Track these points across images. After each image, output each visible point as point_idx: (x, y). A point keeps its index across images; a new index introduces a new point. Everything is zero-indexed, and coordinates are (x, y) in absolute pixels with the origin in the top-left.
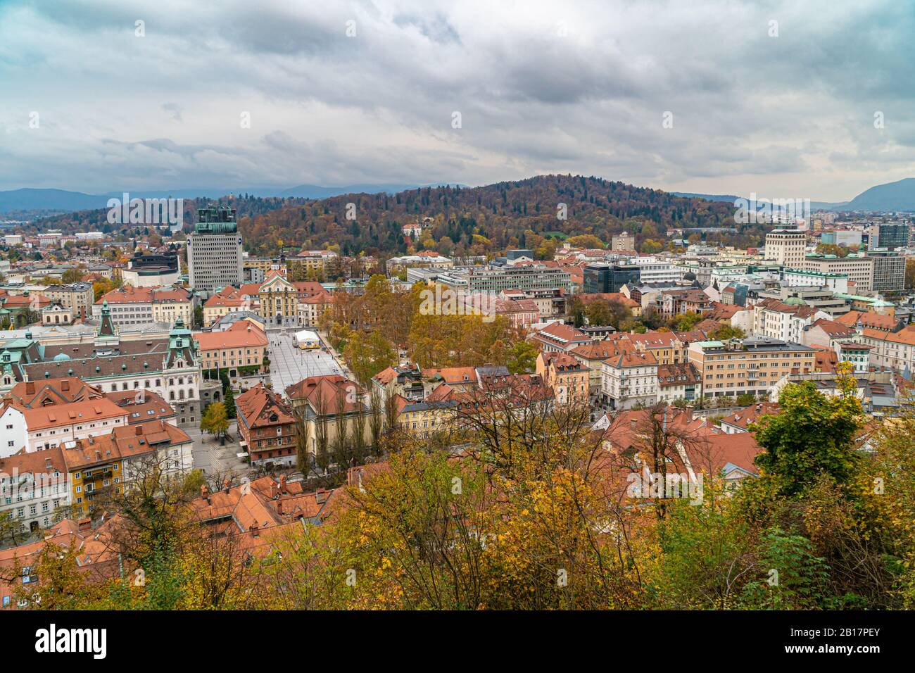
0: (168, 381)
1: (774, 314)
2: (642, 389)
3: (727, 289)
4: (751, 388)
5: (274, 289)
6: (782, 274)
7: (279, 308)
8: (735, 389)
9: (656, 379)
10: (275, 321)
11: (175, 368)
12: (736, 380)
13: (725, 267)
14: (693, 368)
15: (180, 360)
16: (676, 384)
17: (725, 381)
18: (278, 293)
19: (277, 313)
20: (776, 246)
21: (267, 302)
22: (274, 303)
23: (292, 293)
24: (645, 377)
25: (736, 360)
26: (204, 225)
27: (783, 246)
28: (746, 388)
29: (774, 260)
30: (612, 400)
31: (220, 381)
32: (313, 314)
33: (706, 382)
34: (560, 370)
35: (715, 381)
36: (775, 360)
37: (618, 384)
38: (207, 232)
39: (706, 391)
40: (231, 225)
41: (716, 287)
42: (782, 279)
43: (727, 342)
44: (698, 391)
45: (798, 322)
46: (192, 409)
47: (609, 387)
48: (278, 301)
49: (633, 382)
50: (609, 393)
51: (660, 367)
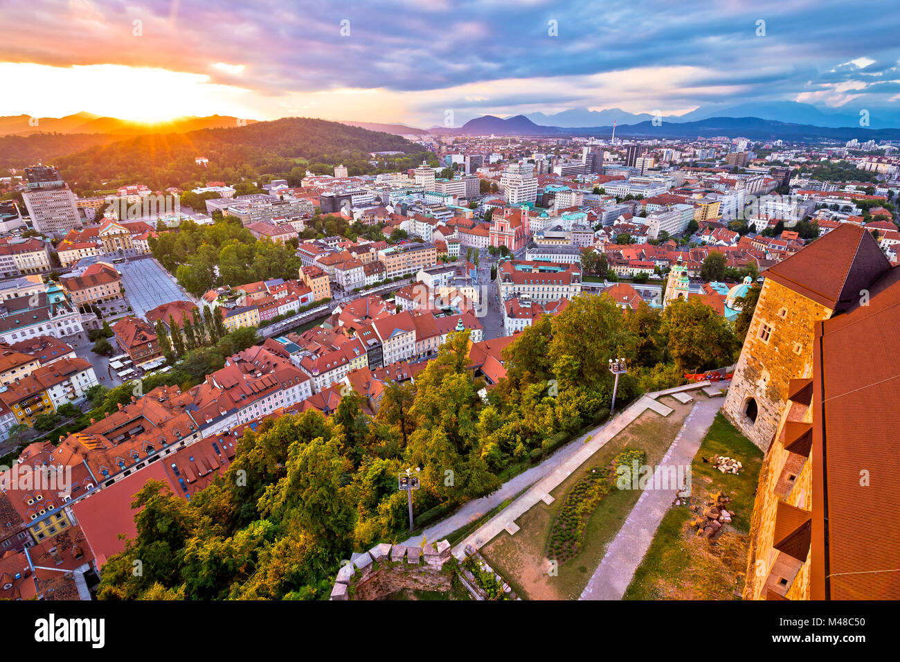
0: (56, 324)
1: (420, 223)
2: (357, 279)
3: (397, 205)
4: (409, 269)
5: (112, 233)
6: (424, 195)
7: (119, 245)
8: (402, 271)
9: (363, 273)
10: (117, 255)
11: (59, 315)
12: (402, 266)
13: (396, 190)
14: (381, 263)
15: (62, 310)
16: (373, 273)
17: (397, 267)
18: (115, 235)
19: (118, 248)
20: (421, 177)
21: (109, 243)
22: (115, 243)
23: (126, 234)
24: (358, 272)
25: (401, 256)
26: (35, 184)
27: (424, 177)
28: (407, 270)
29: (420, 184)
30: (343, 286)
31: (94, 313)
32: (146, 246)
33: (388, 270)
34: (313, 277)
35: (392, 268)
36: (419, 254)
37: (344, 278)
38: (39, 189)
39: (388, 274)
40: (59, 183)
41: (392, 205)
42: (424, 197)
43: (396, 247)
44: (384, 275)
45: (430, 227)
46: (80, 337)
47: (340, 280)
48: (117, 240)
49: (352, 276)
50: (340, 283)
51: (365, 266)
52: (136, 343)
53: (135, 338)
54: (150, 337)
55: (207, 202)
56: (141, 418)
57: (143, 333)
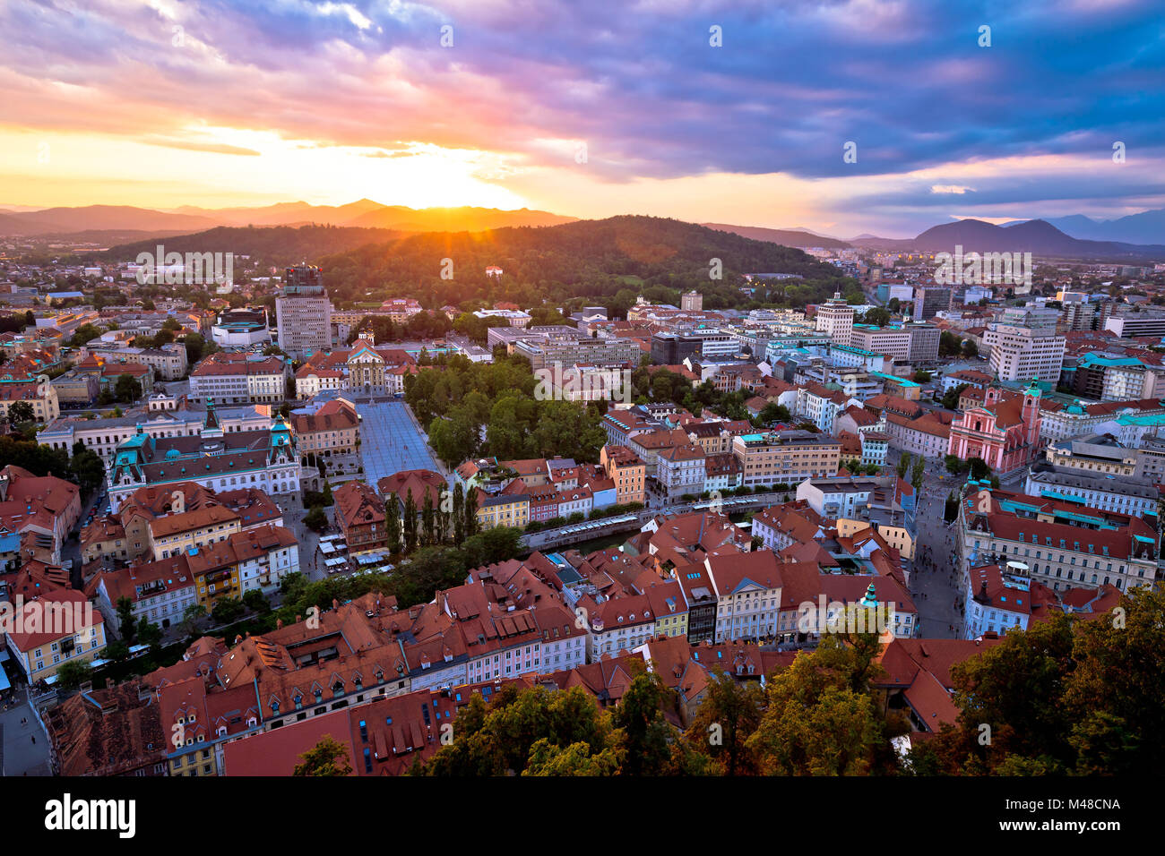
0: (272, 476)
1: (815, 398)
2: (691, 479)
3: (779, 363)
4: (785, 476)
5: (362, 359)
6: (829, 350)
7: (367, 378)
8: (772, 477)
9: (703, 470)
10: (363, 391)
11: (278, 464)
12: (772, 469)
13: (780, 338)
14: (736, 458)
15: (282, 457)
16: (720, 473)
17: (764, 469)
18: (366, 364)
19: (366, 382)
20: (827, 319)
21: (356, 373)
22: (363, 375)
23: (379, 364)
24: (695, 467)
25: (773, 452)
26: (293, 288)
27: (833, 319)
28: (781, 476)
29: (824, 331)
30: (666, 487)
31: (317, 468)
32: (399, 384)
33: (746, 471)
34: (620, 465)
35: (755, 470)
36: (806, 452)
37: (670, 475)
38: (295, 295)
39: (746, 478)
40: (318, 288)
41: (769, 362)
42: (828, 354)
43: (766, 434)
44: (739, 479)
45: (833, 406)
46: (293, 499)
47: (663, 476)
48: (367, 372)
49: (684, 473)
50: (663, 481)
51: (708, 458)
52: (358, 521)
53: (358, 514)
54: (377, 516)
55: (490, 331)
56: (338, 636)
57: (370, 508)
